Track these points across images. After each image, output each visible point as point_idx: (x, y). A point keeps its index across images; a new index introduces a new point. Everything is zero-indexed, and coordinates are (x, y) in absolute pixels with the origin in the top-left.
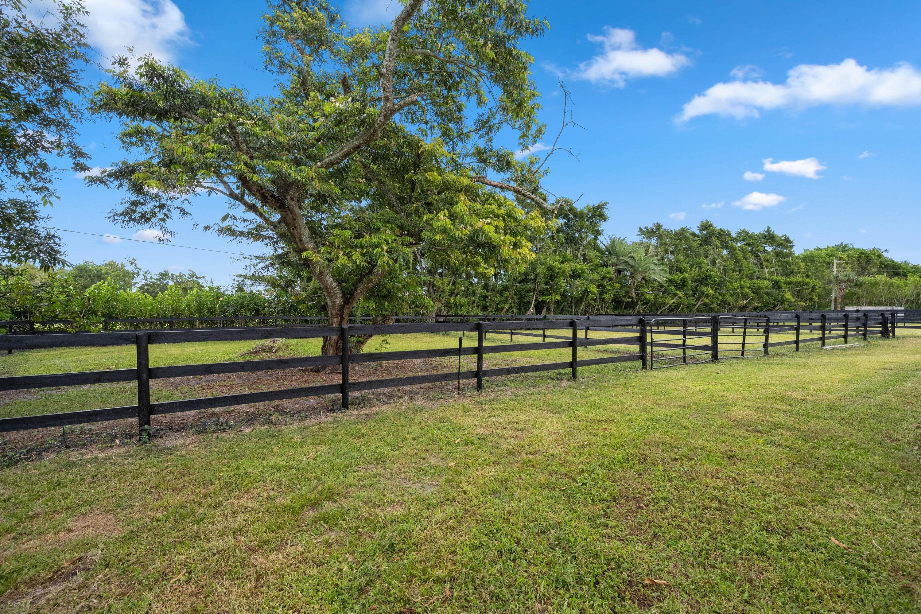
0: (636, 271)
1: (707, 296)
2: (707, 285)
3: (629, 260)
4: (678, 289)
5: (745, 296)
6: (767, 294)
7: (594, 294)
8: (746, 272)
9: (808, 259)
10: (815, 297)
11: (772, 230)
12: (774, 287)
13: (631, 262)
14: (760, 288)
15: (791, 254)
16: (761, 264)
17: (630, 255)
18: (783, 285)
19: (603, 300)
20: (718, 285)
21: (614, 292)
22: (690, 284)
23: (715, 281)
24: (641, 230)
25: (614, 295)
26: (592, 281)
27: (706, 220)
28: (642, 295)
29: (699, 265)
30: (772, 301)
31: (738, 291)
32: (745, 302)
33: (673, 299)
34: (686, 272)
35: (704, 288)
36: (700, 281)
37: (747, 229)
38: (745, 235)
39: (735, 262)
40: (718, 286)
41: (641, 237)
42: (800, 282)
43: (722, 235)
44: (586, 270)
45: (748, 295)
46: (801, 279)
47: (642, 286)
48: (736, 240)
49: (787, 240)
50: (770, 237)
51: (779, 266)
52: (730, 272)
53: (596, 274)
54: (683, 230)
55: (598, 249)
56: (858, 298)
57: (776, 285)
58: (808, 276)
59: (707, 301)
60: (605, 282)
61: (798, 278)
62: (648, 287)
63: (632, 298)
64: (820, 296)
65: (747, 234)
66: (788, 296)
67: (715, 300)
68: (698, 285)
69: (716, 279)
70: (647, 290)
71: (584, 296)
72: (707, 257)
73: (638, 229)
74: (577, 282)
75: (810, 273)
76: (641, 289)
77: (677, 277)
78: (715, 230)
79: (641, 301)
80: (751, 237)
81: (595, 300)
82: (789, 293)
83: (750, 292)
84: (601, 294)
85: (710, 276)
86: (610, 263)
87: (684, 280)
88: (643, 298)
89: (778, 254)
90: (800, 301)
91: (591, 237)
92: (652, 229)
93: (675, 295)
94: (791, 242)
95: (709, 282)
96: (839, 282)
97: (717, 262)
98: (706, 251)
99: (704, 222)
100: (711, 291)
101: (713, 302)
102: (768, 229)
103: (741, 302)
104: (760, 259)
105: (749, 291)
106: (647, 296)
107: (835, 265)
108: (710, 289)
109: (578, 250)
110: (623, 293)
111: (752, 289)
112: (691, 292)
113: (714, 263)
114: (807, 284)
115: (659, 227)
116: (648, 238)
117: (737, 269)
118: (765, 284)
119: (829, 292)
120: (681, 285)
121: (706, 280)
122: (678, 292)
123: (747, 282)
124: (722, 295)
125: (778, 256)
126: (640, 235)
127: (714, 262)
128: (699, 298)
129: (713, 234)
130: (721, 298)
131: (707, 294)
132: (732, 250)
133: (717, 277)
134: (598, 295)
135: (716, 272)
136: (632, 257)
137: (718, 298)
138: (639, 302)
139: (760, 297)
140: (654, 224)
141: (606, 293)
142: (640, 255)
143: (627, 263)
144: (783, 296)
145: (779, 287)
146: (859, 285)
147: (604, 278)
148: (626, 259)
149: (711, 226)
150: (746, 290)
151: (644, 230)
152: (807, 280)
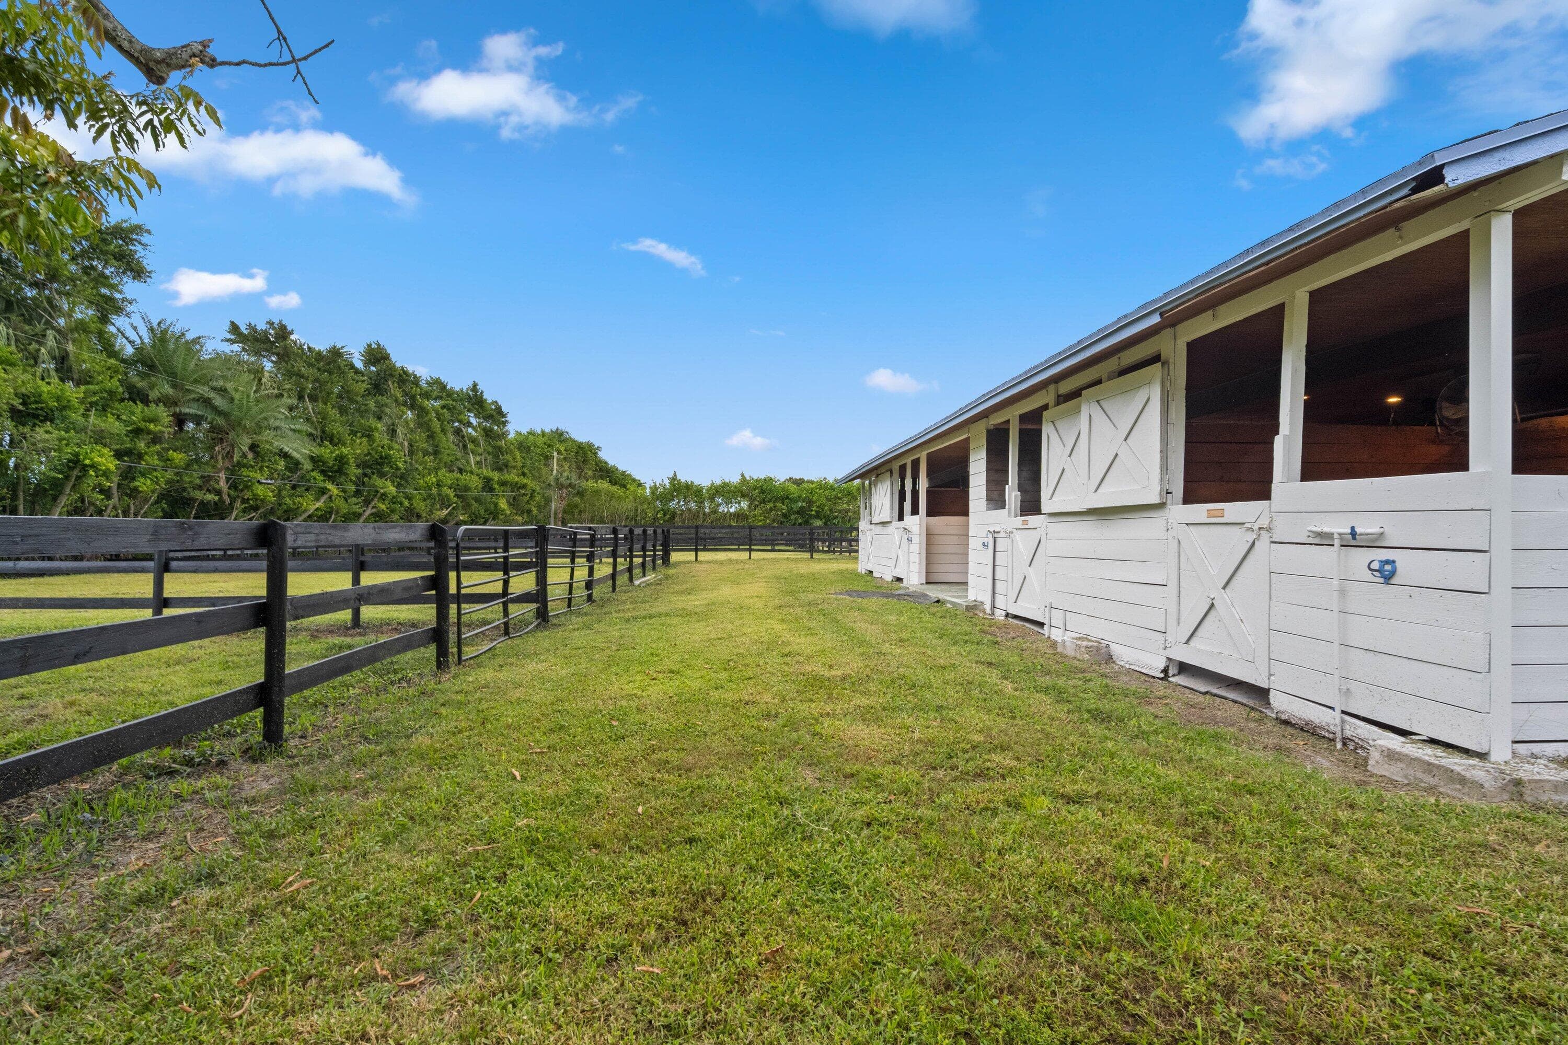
0: (236, 425)
1: (383, 497)
2: (382, 475)
3: (212, 395)
4: (331, 479)
5: (445, 502)
6: (477, 500)
7: (106, 474)
8: (446, 458)
9: (523, 445)
10: (533, 509)
11: (480, 387)
12: (483, 489)
13: (219, 401)
14: (467, 489)
15: (504, 435)
16: (465, 446)
17: (214, 384)
18: (496, 486)
19: (134, 493)
20: (402, 477)
21: (169, 475)
22: (354, 471)
23: (398, 469)
24: (234, 328)
25: (169, 482)
26: (100, 438)
27: (378, 345)
28: (247, 487)
29: (368, 434)
30: (482, 512)
31: (434, 491)
32: (445, 512)
33: (317, 499)
34: (344, 444)
35: (378, 482)
36: (370, 467)
37: (443, 379)
38: (439, 388)
39: (429, 437)
40: (402, 479)
41: (237, 347)
42: (517, 483)
43: (405, 379)
44: (75, 402)
45: (449, 499)
46: (516, 479)
47: (245, 466)
48: (427, 395)
49: (499, 411)
50: (475, 400)
51: (489, 453)
52: (420, 454)
53: (111, 419)
54: (336, 353)
55: (109, 350)
56: (580, 512)
57: (488, 485)
58: (524, 474)
59: (383, 507)
60: (142, 445)
61: (512, 477)
62: (261, 469)
63: (218, 492)
64: (539, 507)
65: (443, 387)
66: (503, 504)
67: (397, 506)
68: (365, 475)
69: (400, 465)
70: (258, 476)
71: (67, 478)
72: (380, 418)
73: (227, 326)
74: (43, 434)
75: (526, 470)
76: (245, 472)
77: (327, 452)
78: (392, 367)
79: (244, 501)
80: (450, 394)
81: (107, 493)
82: (504, 501)
83: (452, 495)
84: (128, 475)
85: (388, 457)
86: (154, 394)
87: (341, 460)
88: (247, 495)
89: (488, 433)
90: (516, 514)
91: (84, 313)
92: (266, 332)
93: (323, 491)
94: (504, 416)
95: (386, 469)
96: (560, 486)
97: (399, 431)
98: (380, 406)
99: (374, 346)
100: (392, 489)
101: (393, 511)
102: (475, 385)
103: (438, 513)
104: (463, 437)
105: (451, 493)
106: (260, 490)
107: (555, 460)
108: (389, 483)
109: (40, 338)
110: (194, 477)
111: (455, 491)
112: (353, 488)
113: (392, 432)
114: (524, 486)
115: (283, 333)
116: (257, 353)
117: (430, 450)
118: (474, 482)
119: (548, 501)
120: (334, 471)
121: (381, 464)
122: (329, 486)
123: (448, 477)
124: (409, 498)
125: (487, 435)
126: (233, 342)
127: (394, 431)
128: (367, 502)
129: (391, 375)
130: (406, 503)
131: (383, 494)
132: (422, 412)
133: (401, 461)
134: (116, 479)
135: (398, 451)
136: (222, 391)
137: (401, 504)
138: (238, 504)
139: (467, 506)
140: (270, 323)
141: (143, 475)
142: (241, 387)
143: (207, 402)
144: (496, 505)
145: (491, 490)
146: (581, 494)
147: (137, 432)
148: (202, 390)
149: (386, 357)
150: (446, 490)
151: (244, 330)
152: (525, 481)
